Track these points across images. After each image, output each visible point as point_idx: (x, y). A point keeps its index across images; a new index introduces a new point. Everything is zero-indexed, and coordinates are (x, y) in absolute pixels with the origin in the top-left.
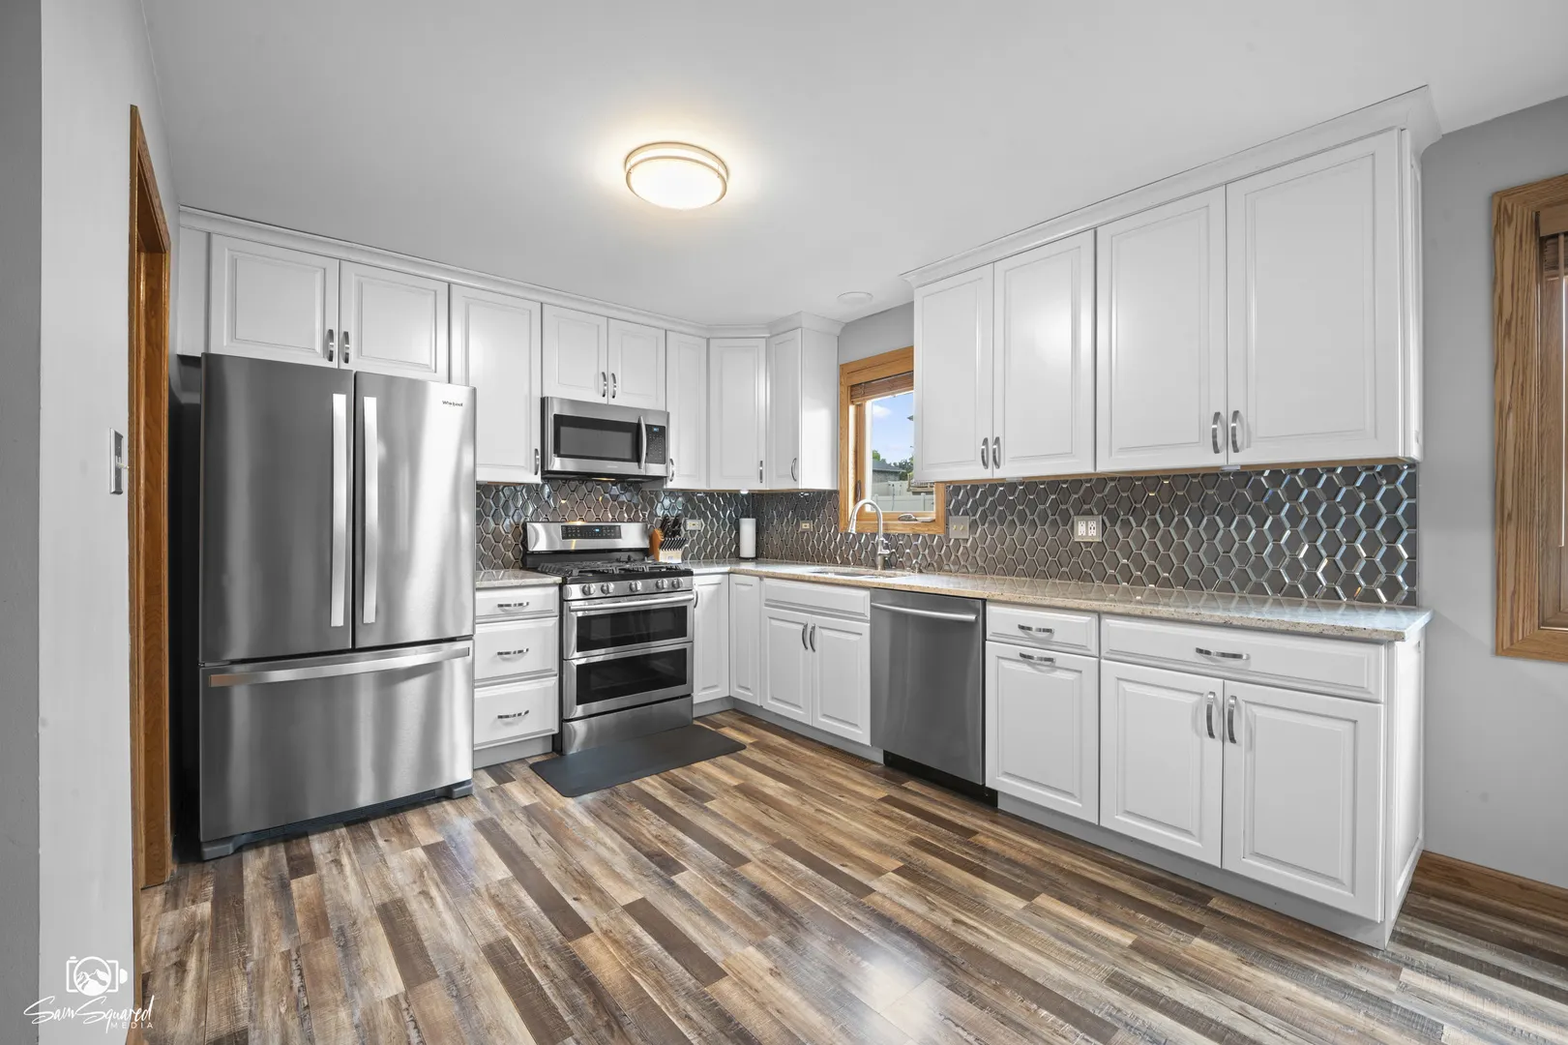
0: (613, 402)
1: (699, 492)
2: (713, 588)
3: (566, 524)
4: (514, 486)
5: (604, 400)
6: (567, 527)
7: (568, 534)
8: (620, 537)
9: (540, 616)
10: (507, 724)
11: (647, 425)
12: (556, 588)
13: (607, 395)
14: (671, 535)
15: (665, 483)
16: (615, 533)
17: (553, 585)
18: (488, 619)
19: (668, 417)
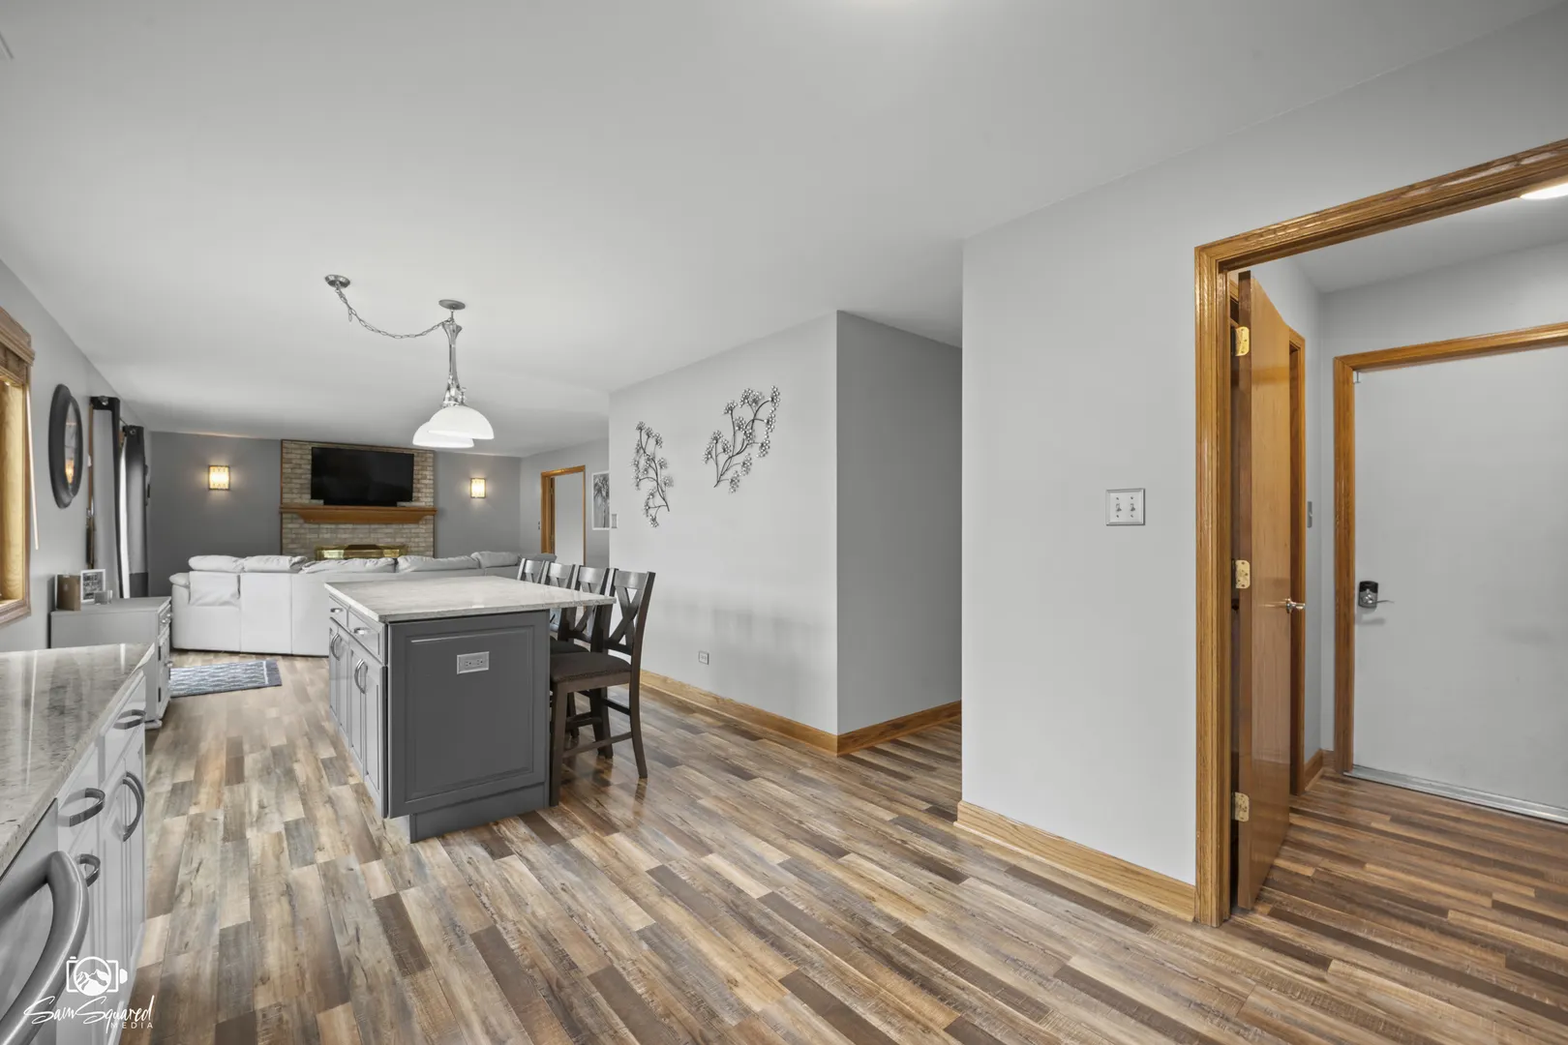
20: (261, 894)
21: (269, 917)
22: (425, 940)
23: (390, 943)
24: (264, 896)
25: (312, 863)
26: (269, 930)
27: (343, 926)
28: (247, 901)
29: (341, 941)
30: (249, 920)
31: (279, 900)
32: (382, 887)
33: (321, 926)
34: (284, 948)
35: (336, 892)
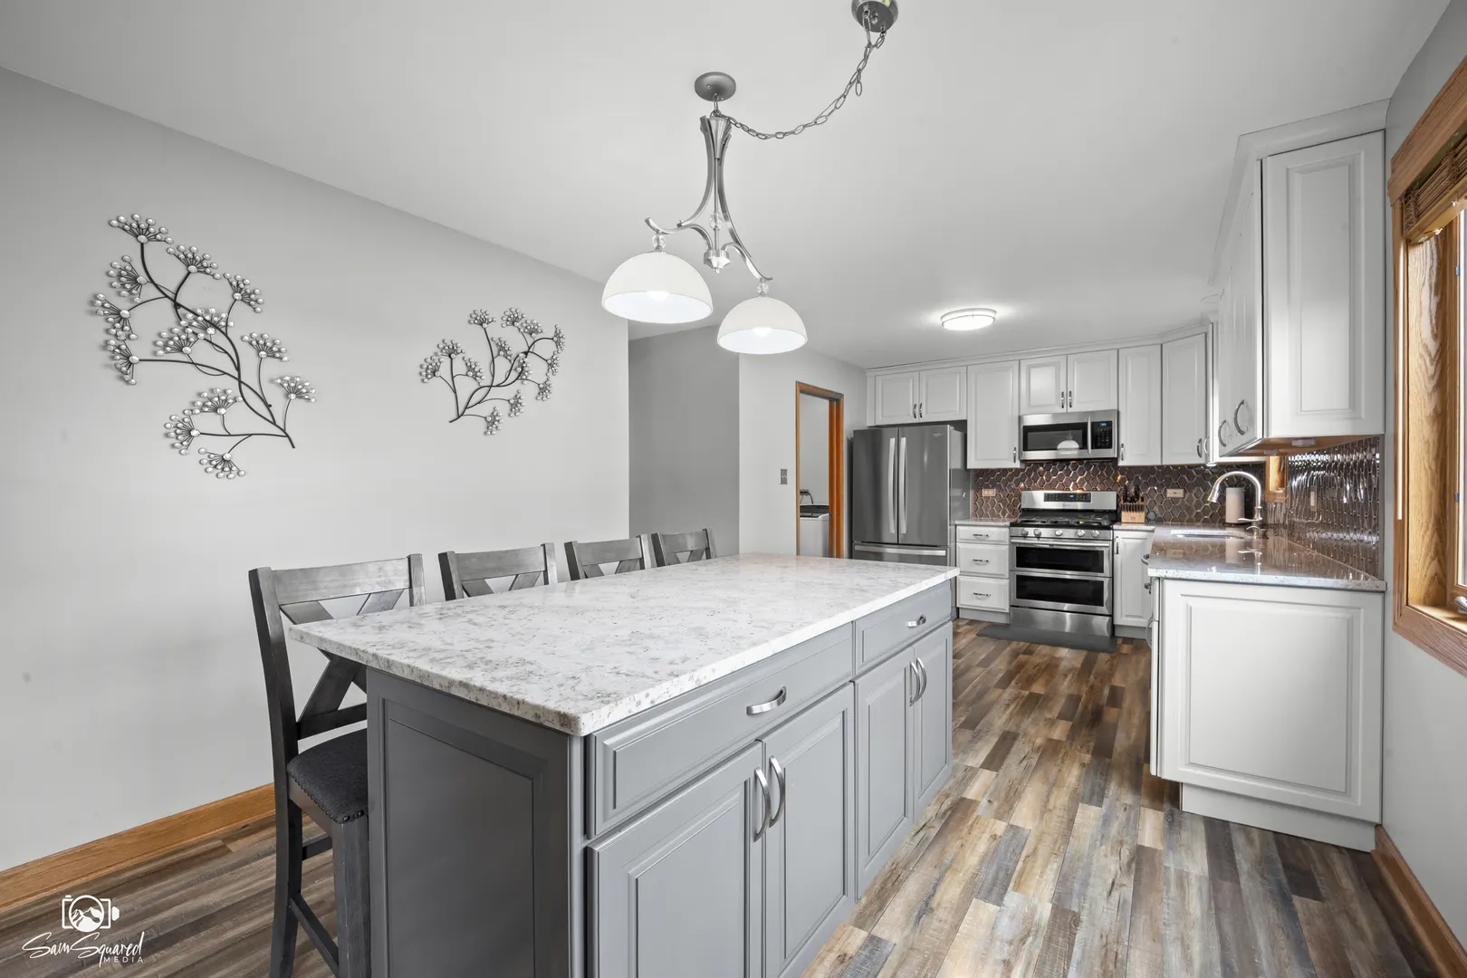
0: (1070, 410)
2: (1139, 541)
3: (1047, 492)
4: (1005, 471)
5: (1064, 410)
6: (1048, 494)
7: (1048, 498)
8: (1089, 501)
9: (997, 543)
10: (979, 599)
11: (1093, 424)
12: (1007, 529)
13: (1065, 406)
14: (1130, 501)
15: (1117, 463)
16: (1086, 498)
17: (1005, 526)
18: (967, 541)
19: (1118, 413)
20: (1065, 820)
21: (1067, 799)
22: (996, 739)
23: (1012, 747)
24: (1063, 817)
25: (1012, 826)
26: (1070, 790)
27: (1027, 768)
28: (1077, 820)
29: (1034, 762)
30: (1080, 804)
31: (1055, 807)
32: (986, 776)
33: (1040, 773)
34: (1066, 775)
35: (1013, 790)
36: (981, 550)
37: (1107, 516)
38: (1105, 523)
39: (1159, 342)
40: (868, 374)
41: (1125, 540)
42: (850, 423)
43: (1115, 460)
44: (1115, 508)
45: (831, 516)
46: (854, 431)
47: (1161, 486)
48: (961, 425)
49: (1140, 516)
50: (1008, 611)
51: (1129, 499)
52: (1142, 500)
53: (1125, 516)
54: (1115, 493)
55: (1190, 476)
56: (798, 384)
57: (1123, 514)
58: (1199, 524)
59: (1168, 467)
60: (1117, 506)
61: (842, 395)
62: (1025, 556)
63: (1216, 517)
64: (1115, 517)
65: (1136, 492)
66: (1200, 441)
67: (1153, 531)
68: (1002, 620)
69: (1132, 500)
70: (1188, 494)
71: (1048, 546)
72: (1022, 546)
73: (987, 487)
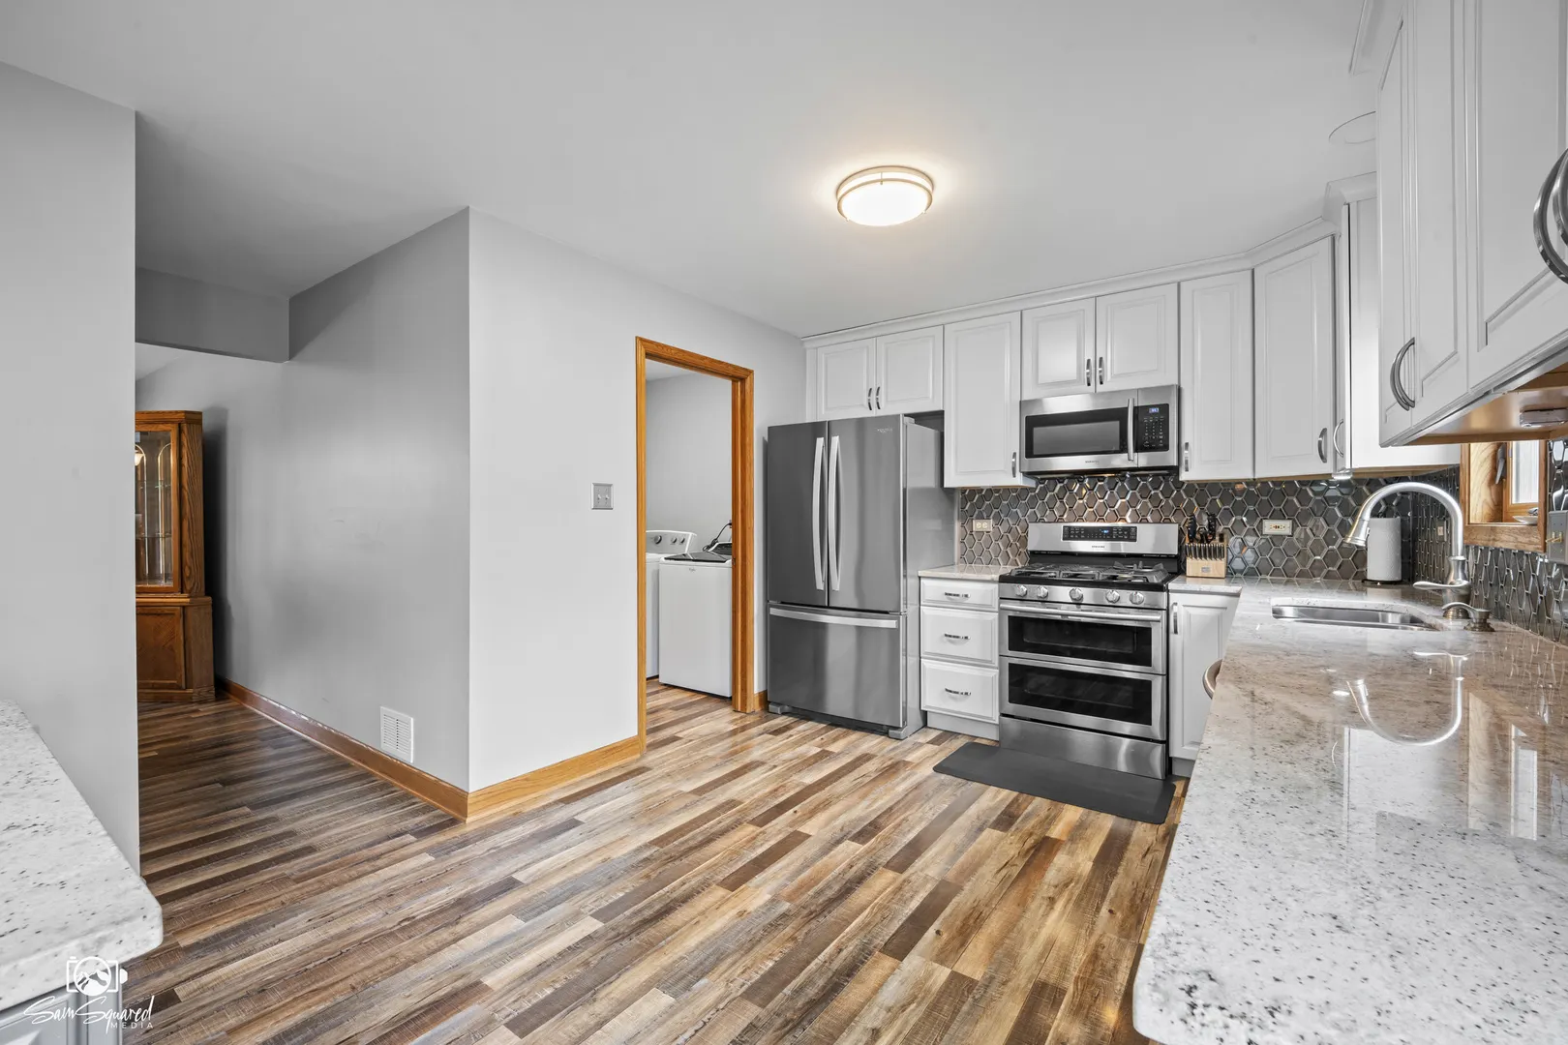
0: (1101, 389)
1: (1239, 482)
3: (1068, 524)
4: (1008, 490)
5: (1091, 390)
6: (1070, 527)
7: (1070, 534)
8: (1135, 540)
9: (980, 608)
10: (953, 698)
11: (1136, 409)
12: (996, 586)
13: (1093, 383)
14: (1201, 540)
15: (1178, 474)
16: (1129, 535)
17: (992, 581)
18: (936, 604)
19: (1179, 390)
36: (958, 619)
37: (1161, 566)
38: (1155, 579)
39: (1249, 265)
40: (807, 345)
41: (1191, 611)
42: (764, 417)
43: (1174, 471)
44: (1175, 552)
45: (734, 561)
46: (769, 428)
47: (1252, 516)
48: (933, 419)
49: (1217, 566)
50: (997, 722)
51: (1198, 536)
52: (1221, 540)
53: (1193, 565)
54: (1175, 527)
55: (1304, 498)
56: (641, 341)
57: (1189, 561)
58: (1318, 580)
59: (1264, 482)
60: (1180, 549)
61: (751, 372)
62: (1022, 631)
63: (1351, 569)
64: (1175, 566)
65: (1209, 525)
66: (1324, 433)
67: (1237, 595)
68: (989, 735)
69: (1204, 539)
70: (1298, 530)
71: (1059, 617)
72: (1018, 614)
73: (980, 517)
